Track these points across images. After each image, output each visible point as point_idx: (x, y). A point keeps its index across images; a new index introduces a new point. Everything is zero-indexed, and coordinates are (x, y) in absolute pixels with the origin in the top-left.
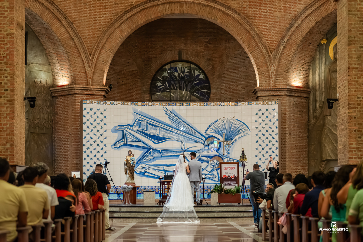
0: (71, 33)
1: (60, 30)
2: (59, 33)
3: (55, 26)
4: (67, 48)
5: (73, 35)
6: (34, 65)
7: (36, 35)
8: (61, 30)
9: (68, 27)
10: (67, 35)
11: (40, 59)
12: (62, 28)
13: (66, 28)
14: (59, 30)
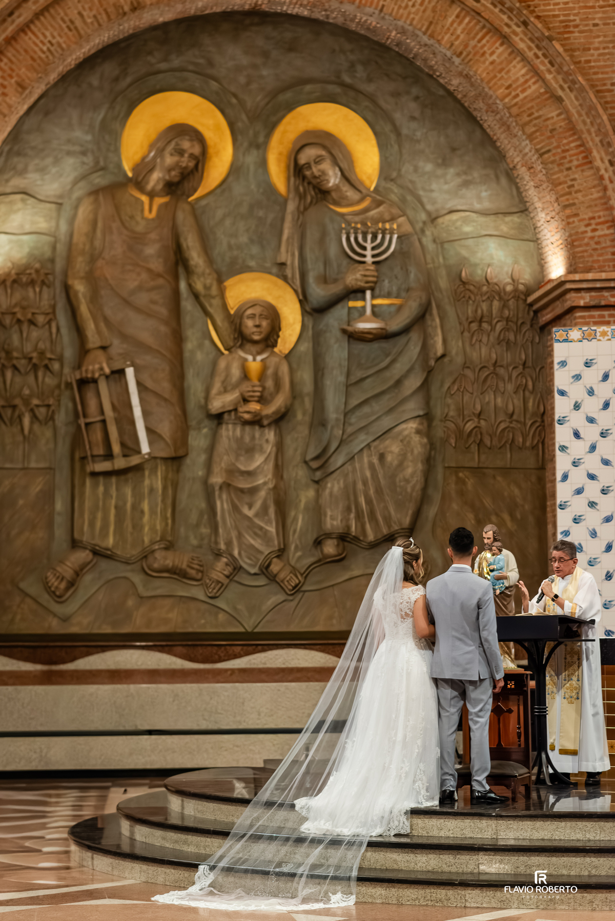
0: (549, 77)
1: (508, 71)
2: (502, 85)
3: (487, 59)
4: (536, 138)
5: (557, 82)
6: (454, 216)
7: (462, 105)
8: (513, 71)
9: (537, 57)
10: (536, 86)
11: (484, 194)
12: (514, 62)
13: (529, 63)
14: (503, 73)
